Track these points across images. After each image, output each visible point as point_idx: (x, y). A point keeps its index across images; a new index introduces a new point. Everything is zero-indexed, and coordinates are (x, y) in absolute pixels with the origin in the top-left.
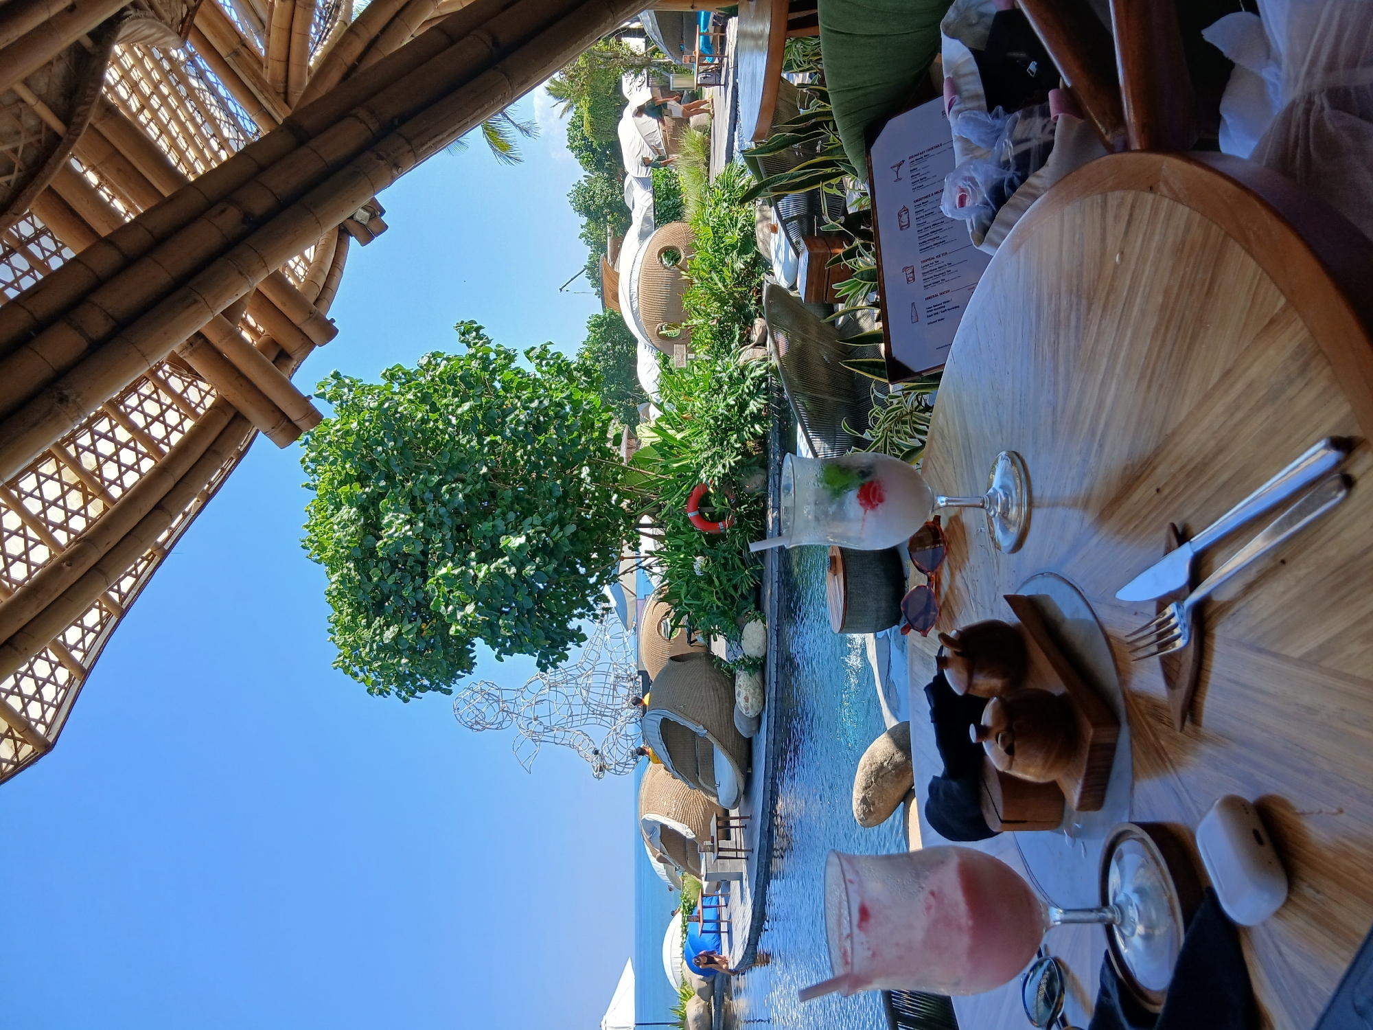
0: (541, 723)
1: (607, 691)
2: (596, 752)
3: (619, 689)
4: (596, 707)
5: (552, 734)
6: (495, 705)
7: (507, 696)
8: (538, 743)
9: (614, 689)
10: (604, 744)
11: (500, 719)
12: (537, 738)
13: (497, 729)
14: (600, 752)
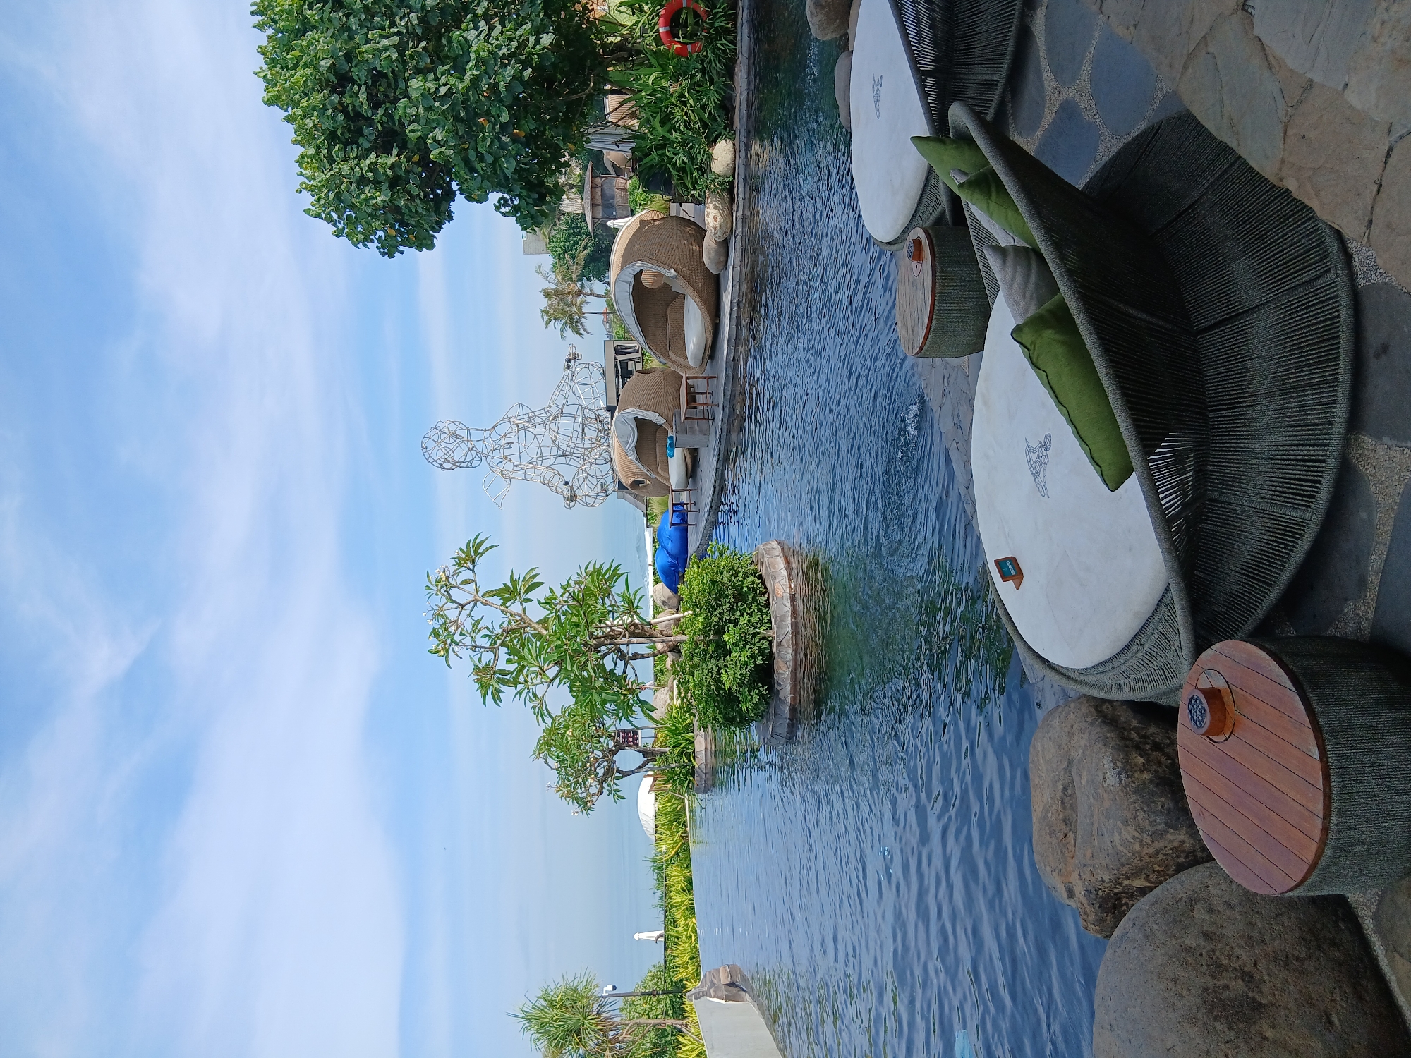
0: (511, 461)
1: (575, 434)
2: (567, 483)
3: (588, 432)
4: (565, 448)
5: (523, 472)
6: (463, 445)
7: (475, 436)
9: (583, 432)
11: (469, 458)
12: (507, 475)
13: (466, 467)
14: (570, 484)
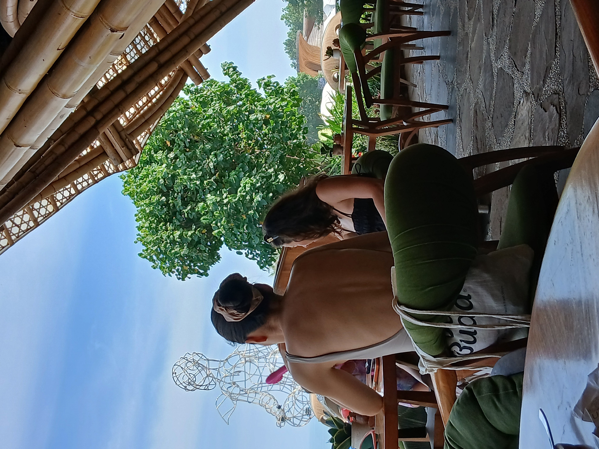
0: (238, 386)
2: (279, 407)
5: (247, 395)
6: (203, 372)
7: (213, 365)
8: (235, 402)
10: (285, 402)
11: (207, 382)
12: (234, 397)
13: (204, 389)
14: (282, 407)
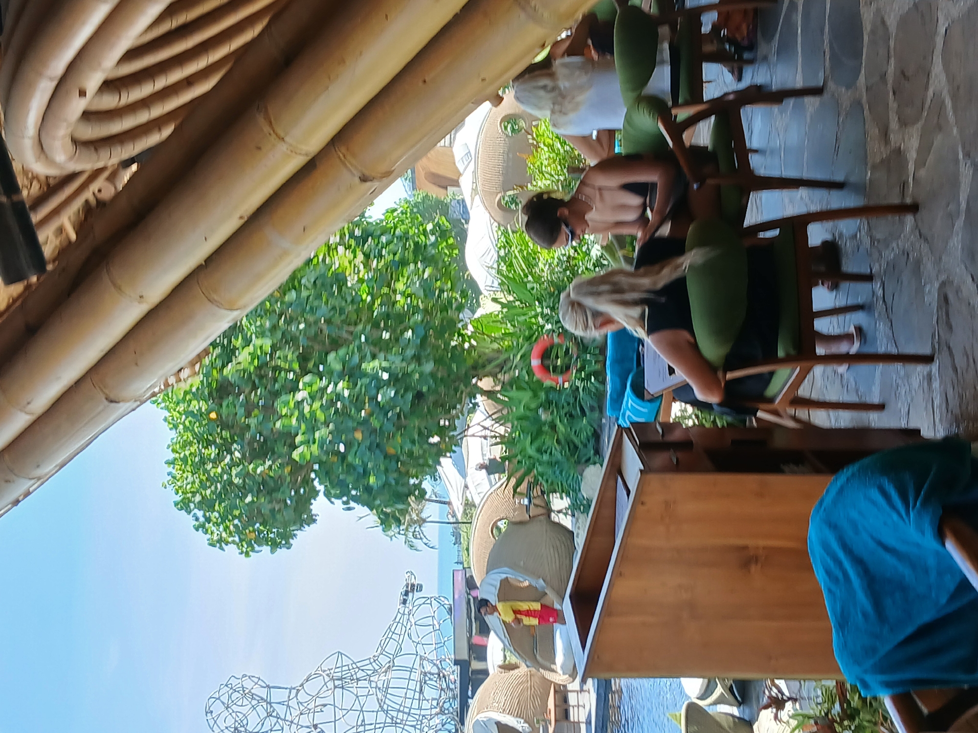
1: (410, 694)
3: (426, 689)
4: (394, 714)
7: (278, 696)
9: (421, 691)
11: (267, 727)
